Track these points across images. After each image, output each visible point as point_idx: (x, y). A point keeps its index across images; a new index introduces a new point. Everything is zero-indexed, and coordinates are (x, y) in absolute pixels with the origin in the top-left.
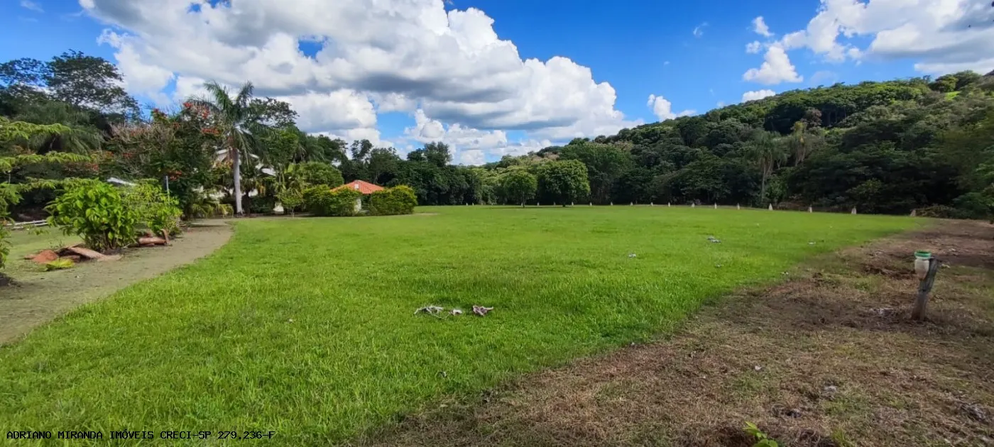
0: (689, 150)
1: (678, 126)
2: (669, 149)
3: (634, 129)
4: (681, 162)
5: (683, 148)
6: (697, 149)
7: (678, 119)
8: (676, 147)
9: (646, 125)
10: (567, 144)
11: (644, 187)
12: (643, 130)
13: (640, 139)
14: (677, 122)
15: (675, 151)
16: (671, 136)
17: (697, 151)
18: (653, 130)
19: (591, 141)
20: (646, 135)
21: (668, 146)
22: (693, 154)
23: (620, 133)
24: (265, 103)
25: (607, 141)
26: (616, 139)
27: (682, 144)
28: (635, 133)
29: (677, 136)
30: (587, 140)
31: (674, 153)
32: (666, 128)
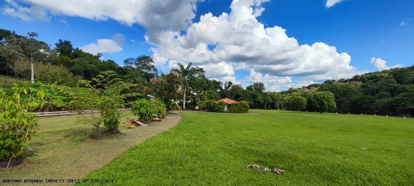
0: (401, 86)
1: (392, 73)
2: (386, 85)
3: (363, 75)
4: (395, 92)
5: (396, 85)
6: (406, 86)
7: (391, 69)
8: (391, 84)
9: (370, 73)
10: (323, 83)
11: (370, 106)
12: (369, 76)
13: (367, 80)
14: (391, 71)
15: (389, 86)
16: (387, 78)
17: (406, 87)
18: (375, 76)
19: (336, 81)
20: (371, 78)
21: (385, 84)
22: (403, 88)
23: (354, 77)
24: (195, 68)
25: (346, 81)
26: (351, 80)
27: (395, 83)
28: (363, 77)
29: (391, 78)
30: (334, 81)
31: (390, 88)
32: (383, 75)
